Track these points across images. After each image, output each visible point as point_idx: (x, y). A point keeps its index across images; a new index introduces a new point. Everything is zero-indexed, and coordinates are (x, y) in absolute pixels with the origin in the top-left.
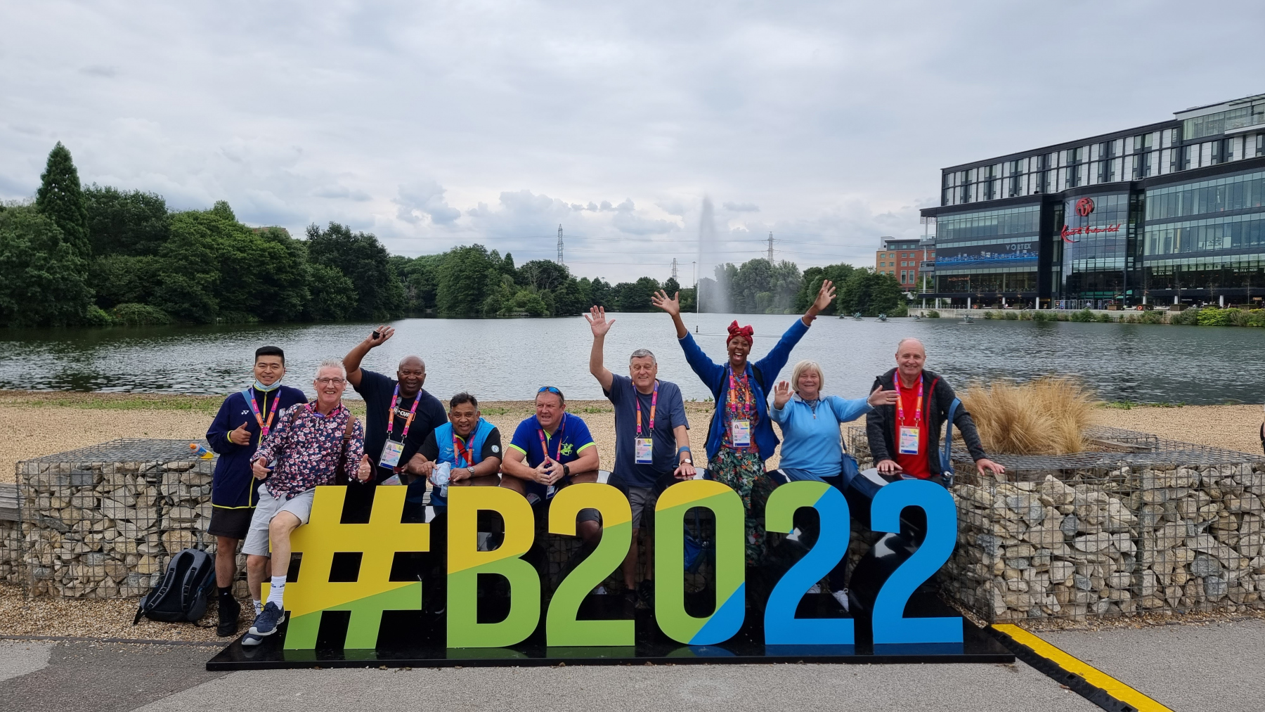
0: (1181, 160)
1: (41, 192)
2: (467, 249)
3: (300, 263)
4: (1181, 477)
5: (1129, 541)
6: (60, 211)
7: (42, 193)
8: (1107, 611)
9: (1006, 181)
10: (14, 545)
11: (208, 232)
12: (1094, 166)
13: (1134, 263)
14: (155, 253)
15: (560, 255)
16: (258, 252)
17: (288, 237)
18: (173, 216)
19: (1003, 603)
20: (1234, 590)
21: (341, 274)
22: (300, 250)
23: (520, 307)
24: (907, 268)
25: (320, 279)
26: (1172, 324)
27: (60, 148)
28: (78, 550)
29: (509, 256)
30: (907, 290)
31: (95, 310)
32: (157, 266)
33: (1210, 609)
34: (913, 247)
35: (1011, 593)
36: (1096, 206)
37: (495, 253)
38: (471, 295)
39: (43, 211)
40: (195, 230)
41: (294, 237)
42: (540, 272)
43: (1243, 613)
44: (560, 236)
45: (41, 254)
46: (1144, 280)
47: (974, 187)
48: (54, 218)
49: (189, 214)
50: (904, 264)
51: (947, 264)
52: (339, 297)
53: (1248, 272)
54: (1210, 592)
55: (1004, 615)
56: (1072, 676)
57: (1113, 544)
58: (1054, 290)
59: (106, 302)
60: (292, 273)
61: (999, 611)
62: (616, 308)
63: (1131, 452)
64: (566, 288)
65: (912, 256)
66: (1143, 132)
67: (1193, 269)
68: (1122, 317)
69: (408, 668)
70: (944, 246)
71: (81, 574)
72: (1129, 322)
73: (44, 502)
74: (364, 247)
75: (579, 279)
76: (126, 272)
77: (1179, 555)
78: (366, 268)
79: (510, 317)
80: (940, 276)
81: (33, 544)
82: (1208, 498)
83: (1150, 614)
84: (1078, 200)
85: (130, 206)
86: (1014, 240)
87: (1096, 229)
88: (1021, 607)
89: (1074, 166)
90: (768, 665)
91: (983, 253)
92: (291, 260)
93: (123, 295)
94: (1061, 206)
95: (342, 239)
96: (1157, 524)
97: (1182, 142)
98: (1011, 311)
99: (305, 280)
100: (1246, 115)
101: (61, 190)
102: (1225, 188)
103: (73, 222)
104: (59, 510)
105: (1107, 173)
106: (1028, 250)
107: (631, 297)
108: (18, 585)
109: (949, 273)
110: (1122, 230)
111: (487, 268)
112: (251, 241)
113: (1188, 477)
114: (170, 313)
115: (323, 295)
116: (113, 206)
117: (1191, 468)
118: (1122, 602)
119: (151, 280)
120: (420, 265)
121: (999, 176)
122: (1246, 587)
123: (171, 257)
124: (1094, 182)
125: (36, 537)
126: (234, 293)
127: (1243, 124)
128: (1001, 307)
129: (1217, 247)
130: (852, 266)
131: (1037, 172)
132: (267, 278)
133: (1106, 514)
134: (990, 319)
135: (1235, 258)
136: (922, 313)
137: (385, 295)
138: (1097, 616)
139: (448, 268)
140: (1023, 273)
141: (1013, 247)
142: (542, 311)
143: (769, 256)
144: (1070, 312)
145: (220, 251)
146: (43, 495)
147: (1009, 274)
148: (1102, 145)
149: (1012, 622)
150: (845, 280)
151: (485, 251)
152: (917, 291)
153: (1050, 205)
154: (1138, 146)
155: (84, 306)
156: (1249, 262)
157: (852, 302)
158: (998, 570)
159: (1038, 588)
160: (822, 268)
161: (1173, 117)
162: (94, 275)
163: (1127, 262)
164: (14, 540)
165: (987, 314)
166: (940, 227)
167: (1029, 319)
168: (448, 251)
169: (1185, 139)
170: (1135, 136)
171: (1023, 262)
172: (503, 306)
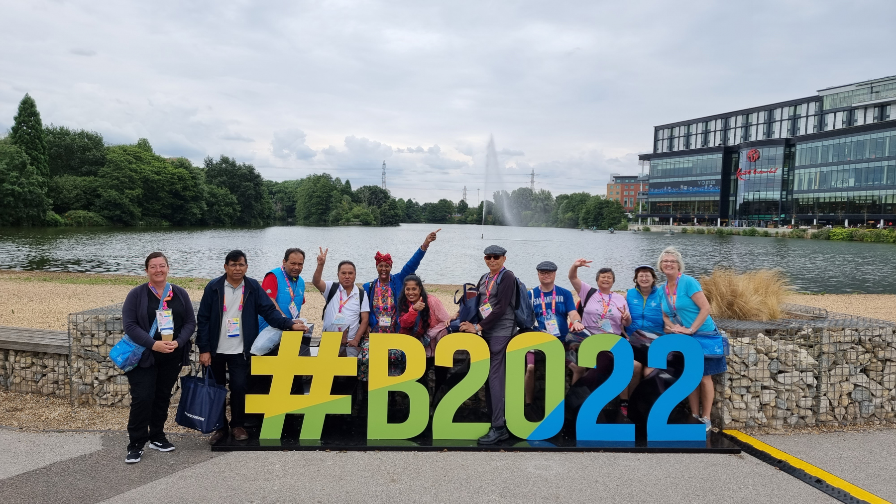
0: (821, 124)
1: (13, 128)
2: (318, 177)
3: (199, 184)
4: (847, 336)
5: (812, 377)
6: (28, 143)
7: (15, 130)
8: (797, 422)
9: (699, 136)
10: (62, 370)
11: (134, 160)
12: (761, 127)
13: (787, 195)
14: (95, 174)
15: (384, 182)
16: (170, 175)
17: (190, 165)
18: (108, 148)
19: (729, 416)
20: (879, 410)
21: (229, 192)
22: (200, 174)
23: (356, 218)
24: (629, 196)
25: (213, 195)
26: (812, 238)
27: (28, 98)
28: (110, 374)
29: (348, 182)
30: (628, 211)
31: (52, 215)
32: (98, 183)
33: (863, 423)
34: (633, 181)
35: (735, 410)
36: (761, 155)
37: (338, 180)
38: (321, 209)
39: (15, 143)
40: (124, 159)
41: (194, 165)
42: (370, 194)
43: (884, 425)
44: (384, 169)
45: (14, 174)
46: (793, 207)
47: (677, 140)
48: (24, 148)
49: (120, 147)
50: (626, 193)
51: (656, 194)
52: (227, 209)
53: (866, 203)
54: (864, 411)
55: (730, 424)
56: (780, 461)
57: (802, 379)
58: (730, 213)
59: (60, 209)
60: (194, 191)
61: (727, 422)
62: (423, 220)
63: (812, 320)
64: (389, 206)
65: (632, 187)
66: (795, 103)
67: (828, 200)
68: (777, 233)
69: (344, 451)
70: (655, 181)
71: (113, 390)
72: (782, 237)
73: (87, 341)
74: (245, 174)
75: (397, 200)
76: (74, 188)
77: (844, 387)
78: (247, 188)
79: (348, 225)
80: (652, 202)
81: (79, 369)
82: (864, 350)
83: (824, 425)
84: (748, 151)
85: (77, 141)
86: (704, 178)
87: (761, 171)
88: (741, 419)
89: (747, 127)
90: (581, 453)
91: (682, 186)
92: (193, 182)
93: (72, 204)
94: (737, 154)
95: (229, 167)
96: (830, 366)
97: (822, 111)
98: (701, 227)
99: (203, 196)
100: (867, 94)
101: (28, 128)
102: (851, 144)
103: (37, 151)
104: (97, 346)
105: (769, 132)
106: (713, 185)
107: (433, 213)
108: (64, 397)
109: (658, 200)
110: (779, 172)
111: (332, 190)
112: (165, 168)
113: (851, 336)
114: (106, 218)
115: (216, 207)
116: (65, 140)
117: (853, 330)
118: (807, 417)
119: (92, 194)
120: (284, 187)
121: (694, 132)
122: (887, 408)
123: (107, 178)
124: (760, 138)
125: (81, 365)
126: (152, 204)
127: (864, 99)
128: (693, 224)
129: (845, 185)
130: (590, 194)
131: (721, 131)
132: (176, 194)
133: (798, 359)
134: (685, 232)
135: (857, 193)
136: (638, 228)
137: (260, 208)
138: (790, 426)
139: (305, 189)
140: (709, 201)
141: (703, 183)
142: (371, 222)
143: (531, 185)
144: (741, 229)
145: (142, 174)
146: (86, 336)
147: (699, 202)
148: (766, 112)
149: (735, 428)
150: (585, 203)
151: (331, 178)
152: (635, 212)
153: (729, 153)
154: (792, 114)
155: (44, 212)
156: (866, 196)
157: (589, 219)
158: (727, 395)
159: (753, 407)
160: (569, 195)
161: (816, 94)
162: (51, 189)
163: (782, 195)
164: (62, 367)
165: (683, 229)
166: (652, 168)
167: (713, 234)
168: (304, 177)
169: (824, 109)
170: (789, 107)
171: (709, 193)
172: (343, 217)
